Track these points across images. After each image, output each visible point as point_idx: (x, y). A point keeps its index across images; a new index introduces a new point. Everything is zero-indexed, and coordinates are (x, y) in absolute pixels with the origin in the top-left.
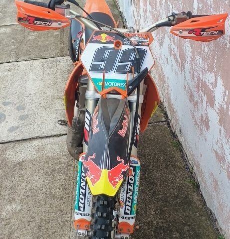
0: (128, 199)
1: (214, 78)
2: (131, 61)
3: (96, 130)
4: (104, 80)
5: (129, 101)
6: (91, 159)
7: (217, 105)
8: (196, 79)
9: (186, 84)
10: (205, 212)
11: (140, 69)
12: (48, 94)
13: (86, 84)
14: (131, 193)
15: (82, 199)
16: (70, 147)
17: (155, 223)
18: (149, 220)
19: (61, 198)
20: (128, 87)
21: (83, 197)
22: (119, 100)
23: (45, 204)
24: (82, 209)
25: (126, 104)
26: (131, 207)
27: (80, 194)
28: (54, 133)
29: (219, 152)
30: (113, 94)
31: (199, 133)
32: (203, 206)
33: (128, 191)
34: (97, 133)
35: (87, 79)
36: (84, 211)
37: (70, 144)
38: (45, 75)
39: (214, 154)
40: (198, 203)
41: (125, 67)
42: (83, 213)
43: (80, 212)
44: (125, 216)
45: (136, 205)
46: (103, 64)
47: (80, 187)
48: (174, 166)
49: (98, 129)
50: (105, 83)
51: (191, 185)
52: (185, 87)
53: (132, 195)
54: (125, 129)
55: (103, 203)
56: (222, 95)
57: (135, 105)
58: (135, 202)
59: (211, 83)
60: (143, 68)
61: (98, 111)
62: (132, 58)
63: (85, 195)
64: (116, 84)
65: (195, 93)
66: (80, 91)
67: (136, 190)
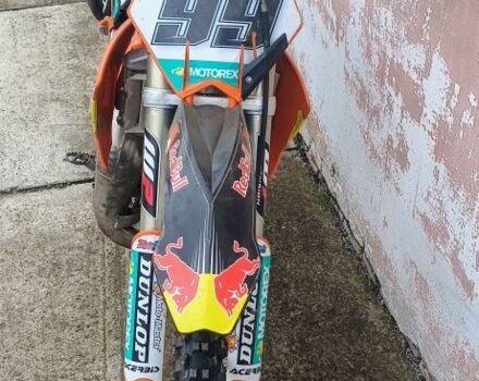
0: (244, 331)
1: (424, 56)
2: (249, 19)
3: (179, 182)
4: (187, 63)
5: (245, 111)
6: (173, 250)
7: (430, 116)
8: (375, 59)
9: (349, 70)
10: (395, 344)
11: (269, 36)
12: (29, 91)
13: (144, 72)
14: (252, 317)
15: (141, 335)
16: (102, 215)
17: (291, 371)
18: (278, 366)
19: (79, 326)
20: (244, 78)
21: (144, 332)
22: (222, 110)
23: (43, 342)
24: (142, 358)
25: (240, 118)
26: (252, 347)
27: (136, 325)
28: (52, 180)
29: (433, 218)
30: (207, 95)
31: (380, 175)
32: (389, 330)
33: (246, 313)
34: (184, 189)
35: (146, 60)
36: (146, 361)
37: (103, 209)
38: (19, 47)
39: (418, 222)
40: (379, 324)
41: (235, 32)
42: (144, 365)
43: (138, 364)
44: (239, 367)
45: (261, 342)
46: (184, 26)
47: (137, 308)
48: (321, 246)
49: (186, 181)
50: (191, 69)
51: (359, 286)
52: (348, 75)
53: (255, 322)
54: (246, 176)
55: (200, 346)
56: (444, 95)
57: (257, 120)
58: (260, 336)
59: (414, 68)
60: (276, 36)
61: (179, 137)
62: (251, 12)
63: (147, 327)
64: (215, 73)
65: (373, 89)
66: (128, 88)
67: (262, 310)
